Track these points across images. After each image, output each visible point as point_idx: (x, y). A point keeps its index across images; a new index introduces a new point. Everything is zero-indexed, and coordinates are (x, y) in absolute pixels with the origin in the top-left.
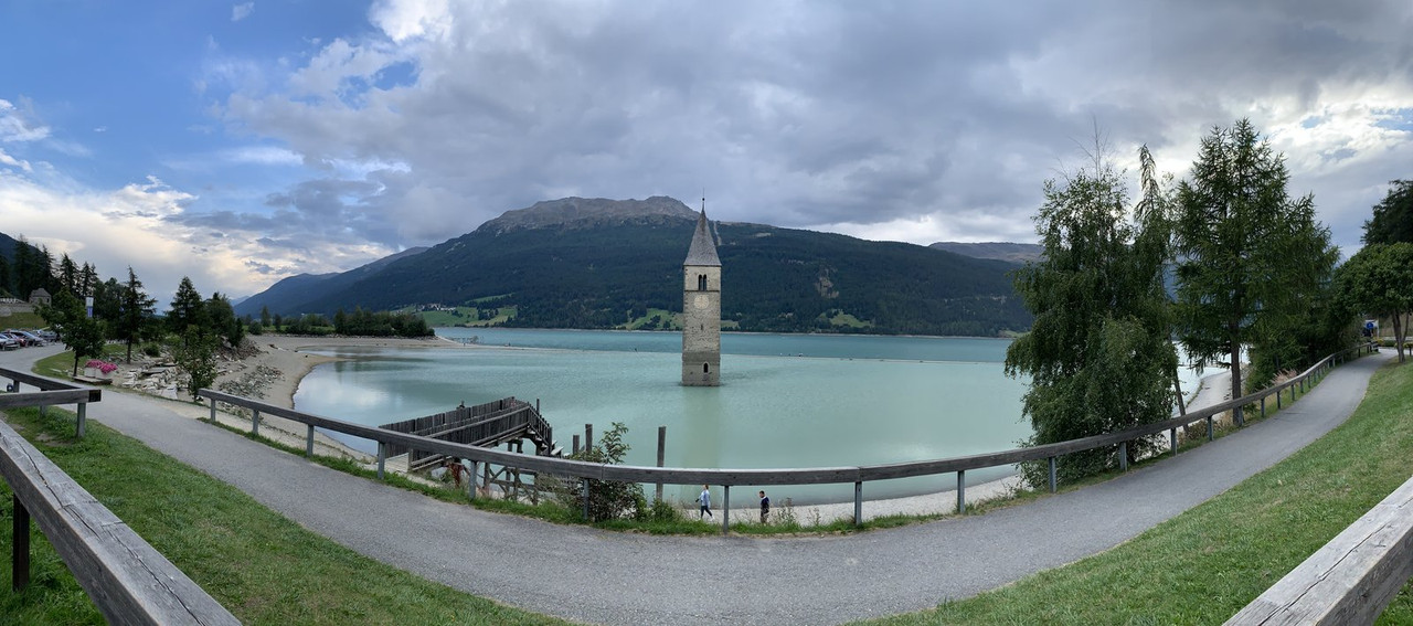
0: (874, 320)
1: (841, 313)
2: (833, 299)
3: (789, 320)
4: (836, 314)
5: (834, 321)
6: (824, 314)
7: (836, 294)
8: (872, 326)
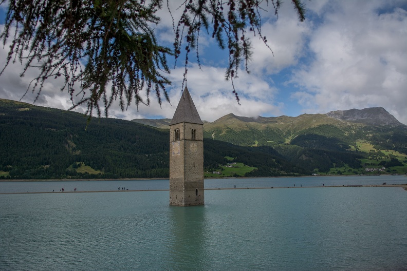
0: (103, 169)
1: (83, 164)
2: (77, 155)
3: (47, 170)
4: (80, 165)
5: (78, 171)
6: (71, 166)
7: (78, 152)
8: (103, 173)
